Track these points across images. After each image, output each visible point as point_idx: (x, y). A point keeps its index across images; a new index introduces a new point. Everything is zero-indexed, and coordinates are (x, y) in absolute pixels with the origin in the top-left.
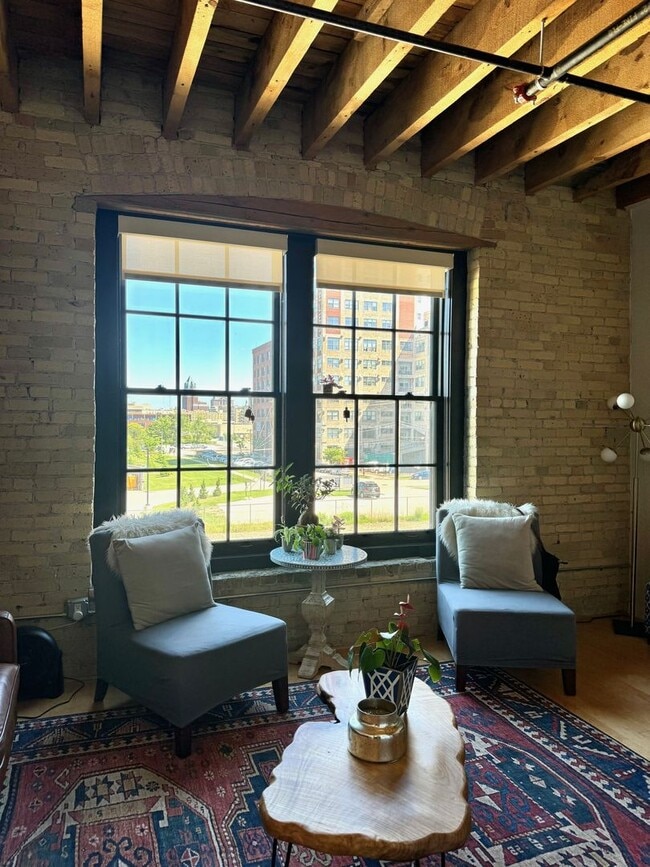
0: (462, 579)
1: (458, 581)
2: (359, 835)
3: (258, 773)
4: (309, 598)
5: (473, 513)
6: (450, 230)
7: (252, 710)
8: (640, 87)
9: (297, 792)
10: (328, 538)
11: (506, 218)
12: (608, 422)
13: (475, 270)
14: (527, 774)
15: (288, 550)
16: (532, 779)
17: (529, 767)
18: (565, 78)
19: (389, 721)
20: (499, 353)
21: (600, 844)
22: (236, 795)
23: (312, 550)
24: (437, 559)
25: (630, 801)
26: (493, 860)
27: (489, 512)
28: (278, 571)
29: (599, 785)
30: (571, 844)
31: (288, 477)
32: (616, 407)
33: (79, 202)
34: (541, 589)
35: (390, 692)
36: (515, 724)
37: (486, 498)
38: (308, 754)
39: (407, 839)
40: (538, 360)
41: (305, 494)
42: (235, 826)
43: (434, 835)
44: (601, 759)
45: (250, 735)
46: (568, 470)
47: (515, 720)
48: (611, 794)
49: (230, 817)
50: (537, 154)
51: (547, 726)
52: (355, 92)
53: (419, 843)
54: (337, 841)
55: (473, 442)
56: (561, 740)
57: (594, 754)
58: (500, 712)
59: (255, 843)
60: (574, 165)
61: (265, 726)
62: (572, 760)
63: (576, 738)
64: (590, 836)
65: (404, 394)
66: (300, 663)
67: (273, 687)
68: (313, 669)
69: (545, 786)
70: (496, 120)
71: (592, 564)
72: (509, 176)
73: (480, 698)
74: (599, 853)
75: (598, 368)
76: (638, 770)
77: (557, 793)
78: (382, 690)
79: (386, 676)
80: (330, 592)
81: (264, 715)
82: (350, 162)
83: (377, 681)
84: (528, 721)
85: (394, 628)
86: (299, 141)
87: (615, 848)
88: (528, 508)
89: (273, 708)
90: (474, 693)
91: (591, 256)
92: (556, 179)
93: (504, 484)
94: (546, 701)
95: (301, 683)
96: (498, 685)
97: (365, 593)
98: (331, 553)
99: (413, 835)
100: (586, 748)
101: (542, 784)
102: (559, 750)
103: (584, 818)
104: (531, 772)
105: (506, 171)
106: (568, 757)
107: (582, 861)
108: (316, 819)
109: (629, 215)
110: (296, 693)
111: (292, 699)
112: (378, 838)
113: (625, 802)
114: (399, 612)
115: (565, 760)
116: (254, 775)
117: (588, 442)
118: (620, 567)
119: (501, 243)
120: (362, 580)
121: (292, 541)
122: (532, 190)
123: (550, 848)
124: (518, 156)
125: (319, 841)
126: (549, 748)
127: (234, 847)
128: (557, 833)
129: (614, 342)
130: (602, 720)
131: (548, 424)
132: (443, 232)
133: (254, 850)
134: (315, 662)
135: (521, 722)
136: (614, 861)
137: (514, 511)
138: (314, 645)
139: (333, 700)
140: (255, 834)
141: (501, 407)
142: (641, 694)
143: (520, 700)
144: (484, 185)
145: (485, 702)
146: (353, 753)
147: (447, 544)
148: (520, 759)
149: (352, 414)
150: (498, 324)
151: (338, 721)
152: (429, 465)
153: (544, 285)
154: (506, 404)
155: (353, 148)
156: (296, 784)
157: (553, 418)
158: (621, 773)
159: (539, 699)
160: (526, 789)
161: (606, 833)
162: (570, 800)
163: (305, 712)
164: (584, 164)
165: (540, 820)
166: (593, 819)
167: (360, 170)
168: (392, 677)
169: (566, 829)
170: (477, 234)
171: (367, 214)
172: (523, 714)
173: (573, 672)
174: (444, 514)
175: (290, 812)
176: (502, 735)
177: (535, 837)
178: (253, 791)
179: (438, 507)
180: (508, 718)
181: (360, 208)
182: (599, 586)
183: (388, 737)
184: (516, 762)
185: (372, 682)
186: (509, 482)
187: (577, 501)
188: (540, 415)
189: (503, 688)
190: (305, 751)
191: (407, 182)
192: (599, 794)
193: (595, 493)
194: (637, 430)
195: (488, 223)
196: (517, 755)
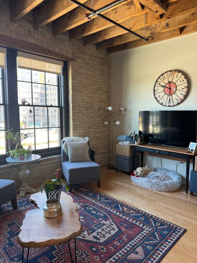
0: (70, 160)
1: (69, 161)
2: (52, 239)
3: (10, 230)
4: (21, 172)
5: (72, 141)
6: (62, 54)
7: (4, 211)
8: (116, 21)
9: (30, 232)
10: (27, 152)
11: (78, 52)
12: (105, 114)
13: (70, 67)
14: (90, 211)
15: (13, 158)
16: (92, 212)
17: (91, 209)
18: (99, 14)
19: (56, 205)
20: (77, 94)
21: (110, 224)
22: (3, 238)
23: (22, 157)
24: (62, 155)
25: (116, 211)
26: (85, 235)
27: (77, 140)
28: (9, 165)
29: (109, 209)
30: (103, 226)
31: (11, 133)
32: (108, 110)
34: (91, 160)
35: (55, 197)
36: (86, 198)
37: (76, 136)
38: (31, 220)
39: (66, 237)
40: (88, 96)
41: (17, 139)
42: (5, 248)
43: (73, 233)
44: (108, 203)
45: (5, 219)
46: (96, 127)
47: (86, 197)
48: (111, 211)
49: (2, 246)
50: (88, 35)
51: (94, 197)
52: (32, 3)
53: (70, 236)
54: (46, 243)
55: (71, 120)
56: (98, 200)
57: (106, 202)
58: (82, 196)
59: (13, 251)
60: (97, 40)
61: (10, 215)
62: (101, 204)
63: (102, 198)
64: (108, 223)
65: (50, 105)
66: (19, 193)
67: (11, 202)
68: (24, 194)
69: (95, 213)
70: (77, 22)
71: (102, 152)
72: (79, 40)
73: (76, 193)
74: (110, 226)
75: (103, 99)
76: (117, 203)
77: (99, 214)
78: (52, 196)
79: (54, 192)
80: (28, 169)
81: (9, 211)
82: (29, 27)
83: (51, 194)
84: (89, 196)
85: (55, 178)
86: (9, 15)
87: (114, 224)
88: (87, 138)
89: (12, 208)
90: (74, 192)
91: (101, 67)
92: (92, 43)
93: (80, 132)
94: (93, 190)
95: (20, 199)
96: (80, 188)
97: (39, 168)
98: (28, 157)
99: (68, 234)
100: (104, 201)
101: (95, 212)
102: (98, 203)
103: (106, 218)
104: (92, 210)
105: (79, 38)
106: (100, 204)
107: (106, 229)
108: (38, 238)
109: (110, 56)
110: (19, 202)
111: (18, 204)
112: (58, 239)
113: (115, 212)
114: (57, 173)
115: (100, 205)
116: (9, 231)
117: (100, 119)
118: (109, 152)
119: (77, 60)
120: (39, 164)
121: (14, 155)
122: (86, 45)
123: (98, 228)
124: (82, 34)
125: (40, 245)
126: (95, 202)
127: (5, 255)
128: (100, 224)
129: (107, 92)
130: (107, 193)
131: (91, 115)
132: (60, 54)
133: (13, 254)
134: (24, 192)
135: (88, 197)
136: (114, 227)
137: (83, 139)
138: (24, 186)
139: (35, 202)
140: (12, 249)
141: (79, 110)
142: (115, 184)
143: (87, 191)
144: (72, 41)
145: (78, 194)
146: (46, 216)
147: (65, 150)
148: (88, 207)
149: (33, 111)
150: (77, 85)
151: (39, 208)
152: (58, 127)
153: (89, 74)
154: (80, 109)
155: (30, 22)
156: (29, 230)
157: (92, 113)
158: (113, 205)
159: (92, 190)
160: (91, 215)
161: (111, 221)
162: (102, 215)
163: (23, 208)
164: (100, 40)
165: (95, 222)
166: (108, 218)
167: (32, 30)
168: (55, 192)
169: (102, 222)
170: (70, 56)
171: (35, 45)
172: (88, 195)
173: (100, 181)
174: (64, 142)
175: (29, 239)
176: (83, 202)
177: (95, 226)
178: (9, 236)
179: (62, 140)
180: (84, 197)
181: (33, 43)
182: (104, 158)
183: (56, 210)
184: (88, 208)
185: (49, 195)
186: (81, 131)
187: (98, 135)
188: (89, 112)
189: (82, 189)
190: (30, 219)
191: (48, 36)
192: (108, 211)
193: (103, 133)
194: (113, 116)
195: (73, 54)
196: (88, 206)
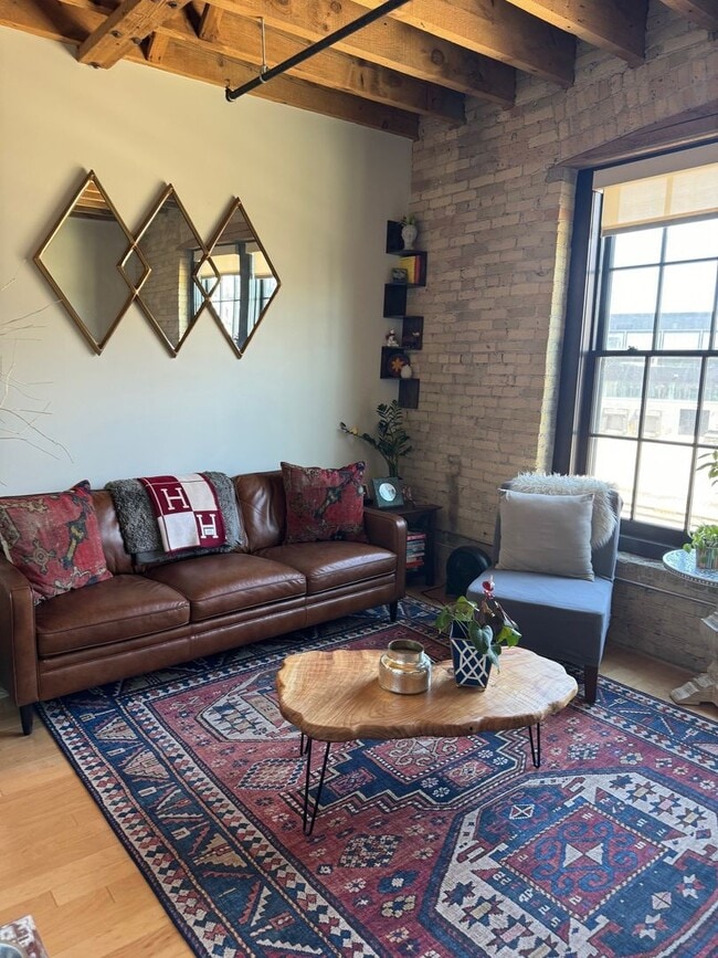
33: (553, 174)
68: (687, 696)
